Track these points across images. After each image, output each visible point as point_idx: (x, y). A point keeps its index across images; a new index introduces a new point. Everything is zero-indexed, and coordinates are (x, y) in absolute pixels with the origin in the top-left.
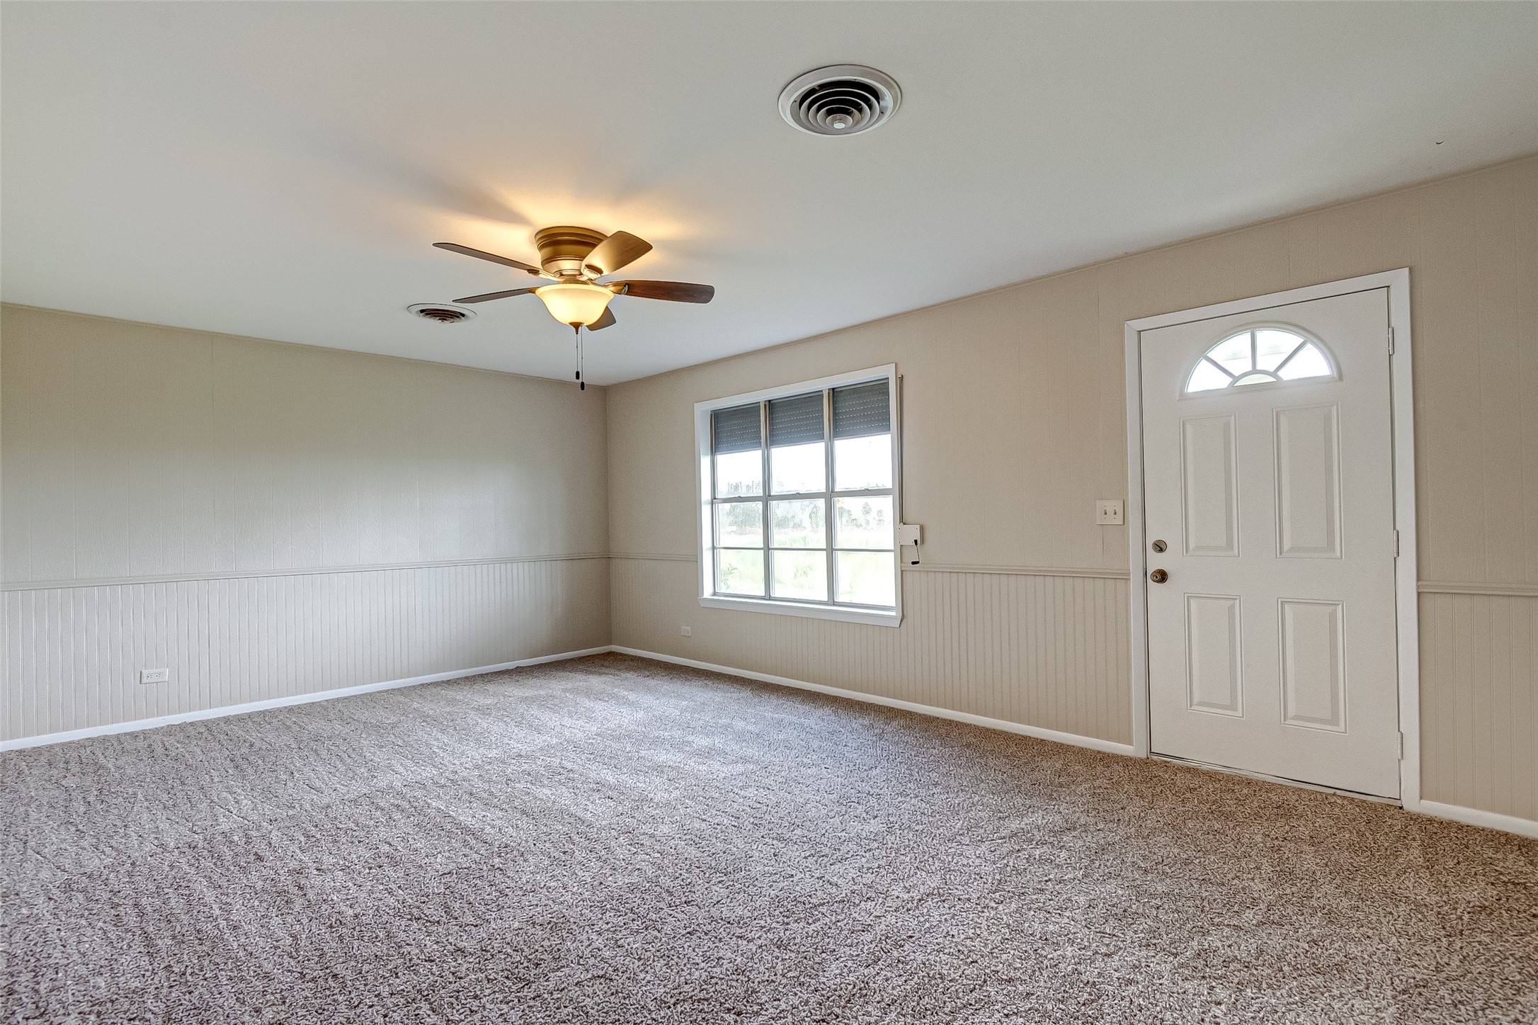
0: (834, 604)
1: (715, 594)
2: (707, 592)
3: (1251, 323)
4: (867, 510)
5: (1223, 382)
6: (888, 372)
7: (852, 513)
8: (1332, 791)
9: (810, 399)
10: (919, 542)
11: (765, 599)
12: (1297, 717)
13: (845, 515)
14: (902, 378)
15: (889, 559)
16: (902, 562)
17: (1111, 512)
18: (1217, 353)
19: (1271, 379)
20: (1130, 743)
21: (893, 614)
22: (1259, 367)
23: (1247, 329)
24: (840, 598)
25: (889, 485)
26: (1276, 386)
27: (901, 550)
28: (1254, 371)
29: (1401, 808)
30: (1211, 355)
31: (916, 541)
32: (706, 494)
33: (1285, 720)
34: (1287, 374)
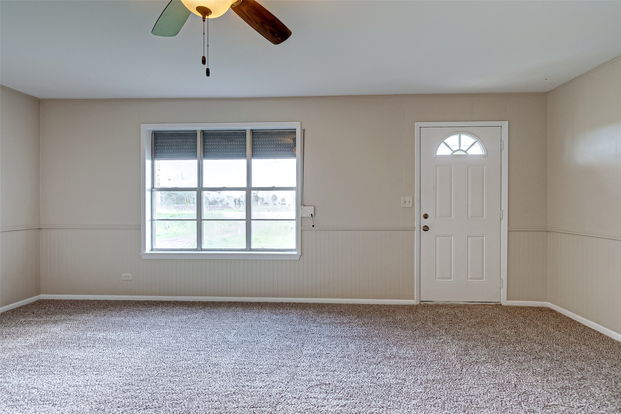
0: (251, 250)
1: (152, 250)
2: (148, 250)
3: (459, 131)
4: (275, 198)
5: (448, 152)
6: (296, 126)
7: (265, 199)
8: (481, 303)
9: (234, 134)
10: (313, 215)
11: (197, 251)
12: (471, 279)
13: (260, 200)
14: (304, 130)
15: (293, 224)
16: (301, 226)
17: (407, 202)
18: (448, 141)
19: (464, 153)
20: (414, 300)
21: (295, 253)
22: (461, 149)
23: (458, 133)
24: (253, 247)
25: (294, 185)
26: (467, 156)
27: (300, 220)
28: (460, 150)
29: (501, 305)
30: (446, 141)
31: (312, 215)
32: (148, 186)
33: (467, 280)
34: (470, 152)
